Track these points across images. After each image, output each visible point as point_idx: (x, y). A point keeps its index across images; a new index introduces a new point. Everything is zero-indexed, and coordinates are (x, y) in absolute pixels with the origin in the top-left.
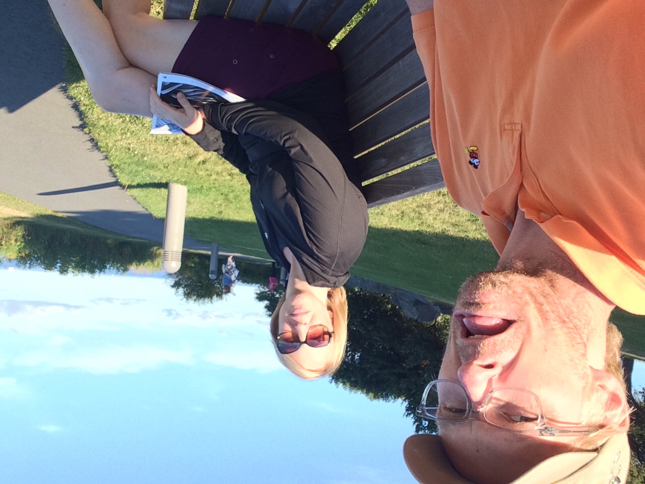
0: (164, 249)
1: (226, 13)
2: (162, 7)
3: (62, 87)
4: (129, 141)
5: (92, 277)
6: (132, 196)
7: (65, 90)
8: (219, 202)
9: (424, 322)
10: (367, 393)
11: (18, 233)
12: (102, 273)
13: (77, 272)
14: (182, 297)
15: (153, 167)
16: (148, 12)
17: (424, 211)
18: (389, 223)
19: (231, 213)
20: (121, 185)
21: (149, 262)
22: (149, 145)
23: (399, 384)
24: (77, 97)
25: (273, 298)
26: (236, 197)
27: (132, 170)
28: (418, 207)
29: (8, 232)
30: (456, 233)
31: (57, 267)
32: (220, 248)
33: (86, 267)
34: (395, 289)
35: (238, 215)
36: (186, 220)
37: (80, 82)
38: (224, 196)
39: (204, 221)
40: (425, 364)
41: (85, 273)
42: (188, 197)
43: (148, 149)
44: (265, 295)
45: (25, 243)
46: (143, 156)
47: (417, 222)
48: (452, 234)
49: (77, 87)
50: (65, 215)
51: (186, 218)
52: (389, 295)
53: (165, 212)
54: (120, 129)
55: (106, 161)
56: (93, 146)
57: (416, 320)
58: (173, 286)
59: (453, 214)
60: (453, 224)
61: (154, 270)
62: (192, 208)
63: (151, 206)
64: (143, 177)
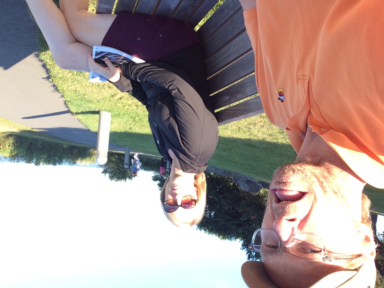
0: (97, 150)
1: (133, 10)
2: (95, 7)
3: (36, 55)
4: (76, 86)
6: (78, 119)
8: (130, 122)
9: (252, 193)
10: (219, 236)
11: (10, 141)
12: (61, 165)
13: (45, 165)
15: (90, 102)
16: (87, 9)
17: (252, 126)
18: (231, 134)
19: (137, 129)
20: (71, 113)
21: (88, 158)
22: (88, 88)
23: (238, 230)
24: (45, 60)
25: (162, 179)
26: (140, 119)
27: (78, 103)
28: (248, 124)
29: (4, 141)
30: (271, 140)
31: (34, 161)
32: (131, 149)
33: (51, 161)
34: (235, 173)
35: (141, 130)
37: (46, 51)
38: (133, 118)
39: (121, 133)
40: (253, 218)
41: (50, 165)
42: (111, 119)
43: (88, 91)
44: (158, 178)
45: (14, 147)
46: (84, 95)
47: (248, 133)
49: (45, 54)
50: (38, 130)
51: (110, 132)
52: (232, 177)
53: (98, 128)
54: (71, 79)
55: (63, 98)
56: (54, 89)
57: (248, 192)
58: (103, 173)
59: (269, 129)
60: (269, 135)
61: (91, 163)
62: (114, 126)
63: (90, 125)
64: (84, 108)
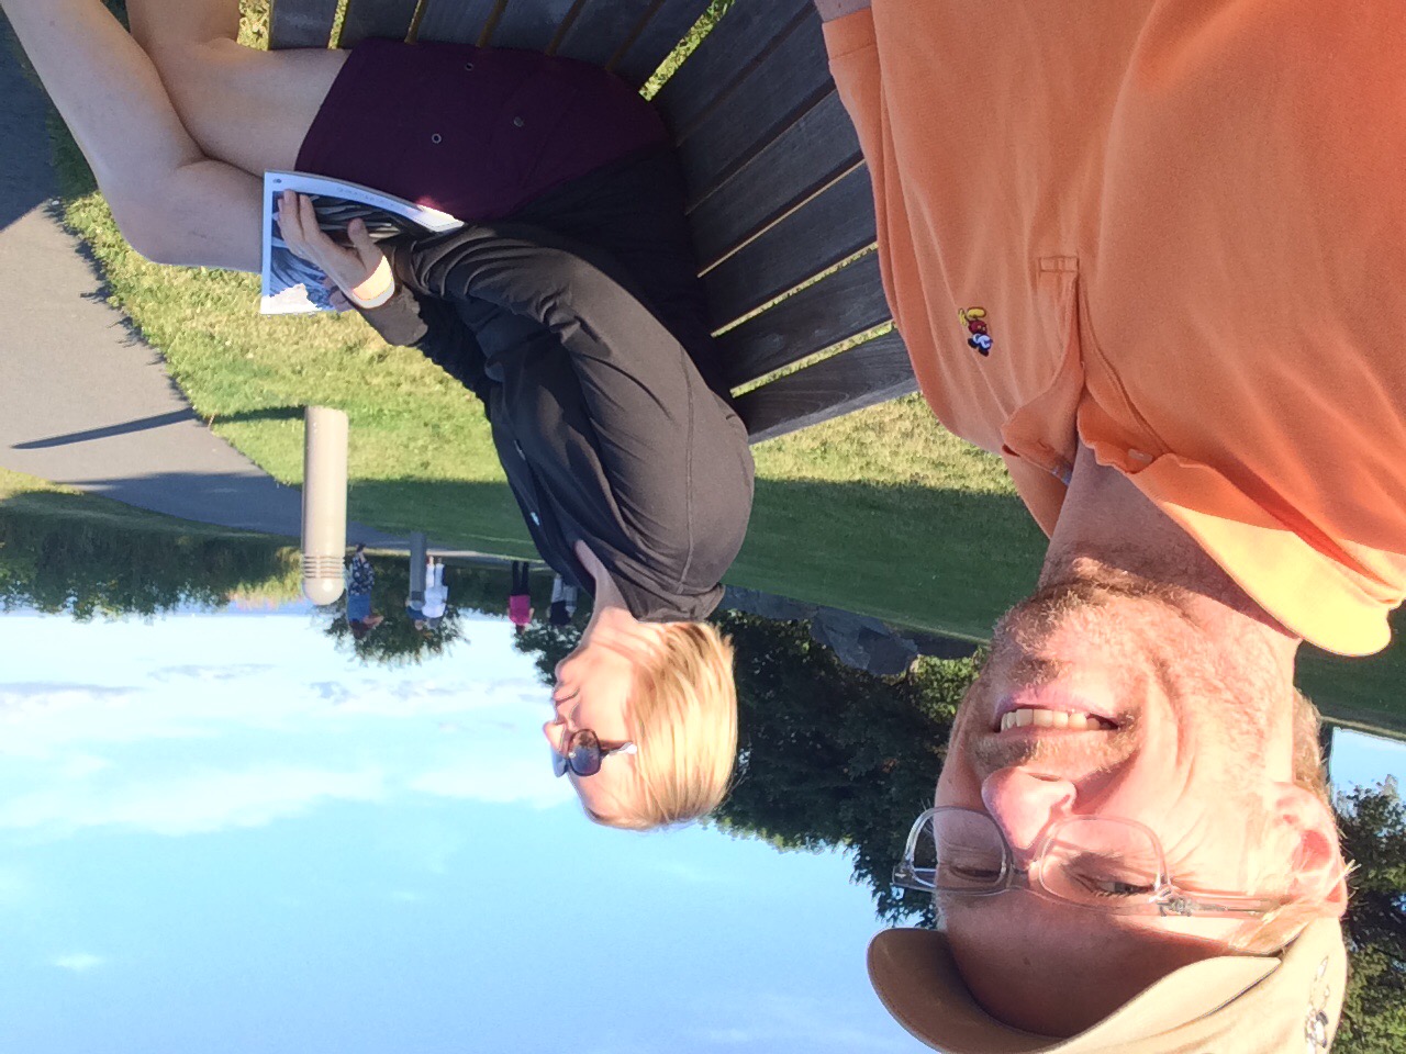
0: (304, 552)
1: (410, 29)
2: (265, 21)
3: (51, 209)
4: (212, 319)
5: (146, 623)
6: (226, 439)
7: (58, 214)
8: (420, 443)
9: (883, 675)
10: (770, 836)
12: (170, 612)
13: (112, 614)
14: (351, 654)
15: (268, 373)
16: (234, 35)
17: (870, 436)
18: (795, 468)
19: (448, 465)
20: (199, 417)
21: (273, 582)
22: (257, 324)
23: (837, 811)
24: (87, 228)
25: (552, 643)
26: (458, 429)
27: (221, 382)
28: (856, 429)
30: (941, 481)
31: (68, 604)
32: (429, 540)
33: (133, 600)
34: (818, 609)
35: (463, 467)
36: (349, 487)
37: (91, 195)
38: (430, 428)
39: (390, 485)
40: (891, 765)
41: (130, 614)
42: (351, 435)
43: (255, 334)
44: (536, 638)
46: (244, 351)
47: (856, 462)
48: (933, 484)
49: (85, 205)
50: (78, 489)
51: (349, 481)
52: (806, 621)
53: (301, 470)
54: (189, 293)
55: (163, 366)
56: (130, 334)
57: (866, 674)
58: (330, 632)
59: (934, 442)
60: (933, 463)
61: (286, 597)
62: (361, 458)
63: (270, 459)
64: (247, 397)
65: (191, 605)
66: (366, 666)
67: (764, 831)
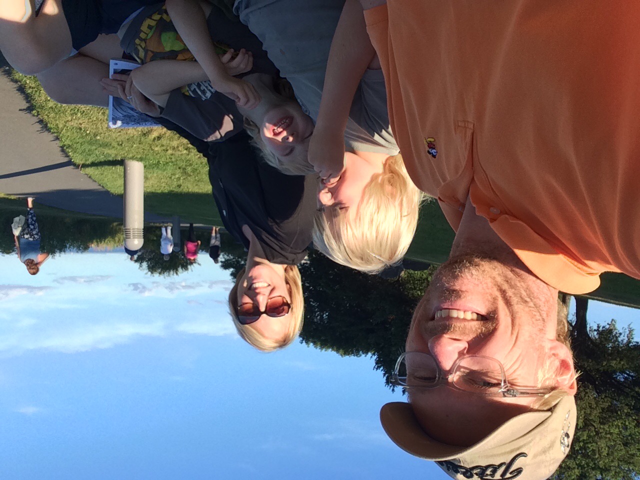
0: (125, 227)
3: (5, 71)
4: (80, 121)
6: (87, 174)
7: (8, 73)
8: (177, 176)
9: (388, 278)
10: (338, 351)
12: (63, 253)
14: (146, 271)
15: (106, 145)
19: (190, 186)
20: (74, 165)
21: (110, 238)
22: (101, 123)
23: (368, 339)
24: (22, 80)
25: (238, 265)
26: (194, 170)
27: (85, 149)
35: (196, 187)
38: (181, 169)
39: (163, 195)
40: (392, 318)
42: (145, 173)
43: (101, 128)
44: (230, 263)
46: (95, 135)
50: (18, 197)
53: (122, 188)
54: (70, 109)
55: (57, 142)
56: (42, 127)
57: (380, 278)
61: (116, 245)
62: (150, 182)
63: (108, 183)
64: (96, 155)
65: (72, 249)
66: (153, 276)
67: (335, 349)
